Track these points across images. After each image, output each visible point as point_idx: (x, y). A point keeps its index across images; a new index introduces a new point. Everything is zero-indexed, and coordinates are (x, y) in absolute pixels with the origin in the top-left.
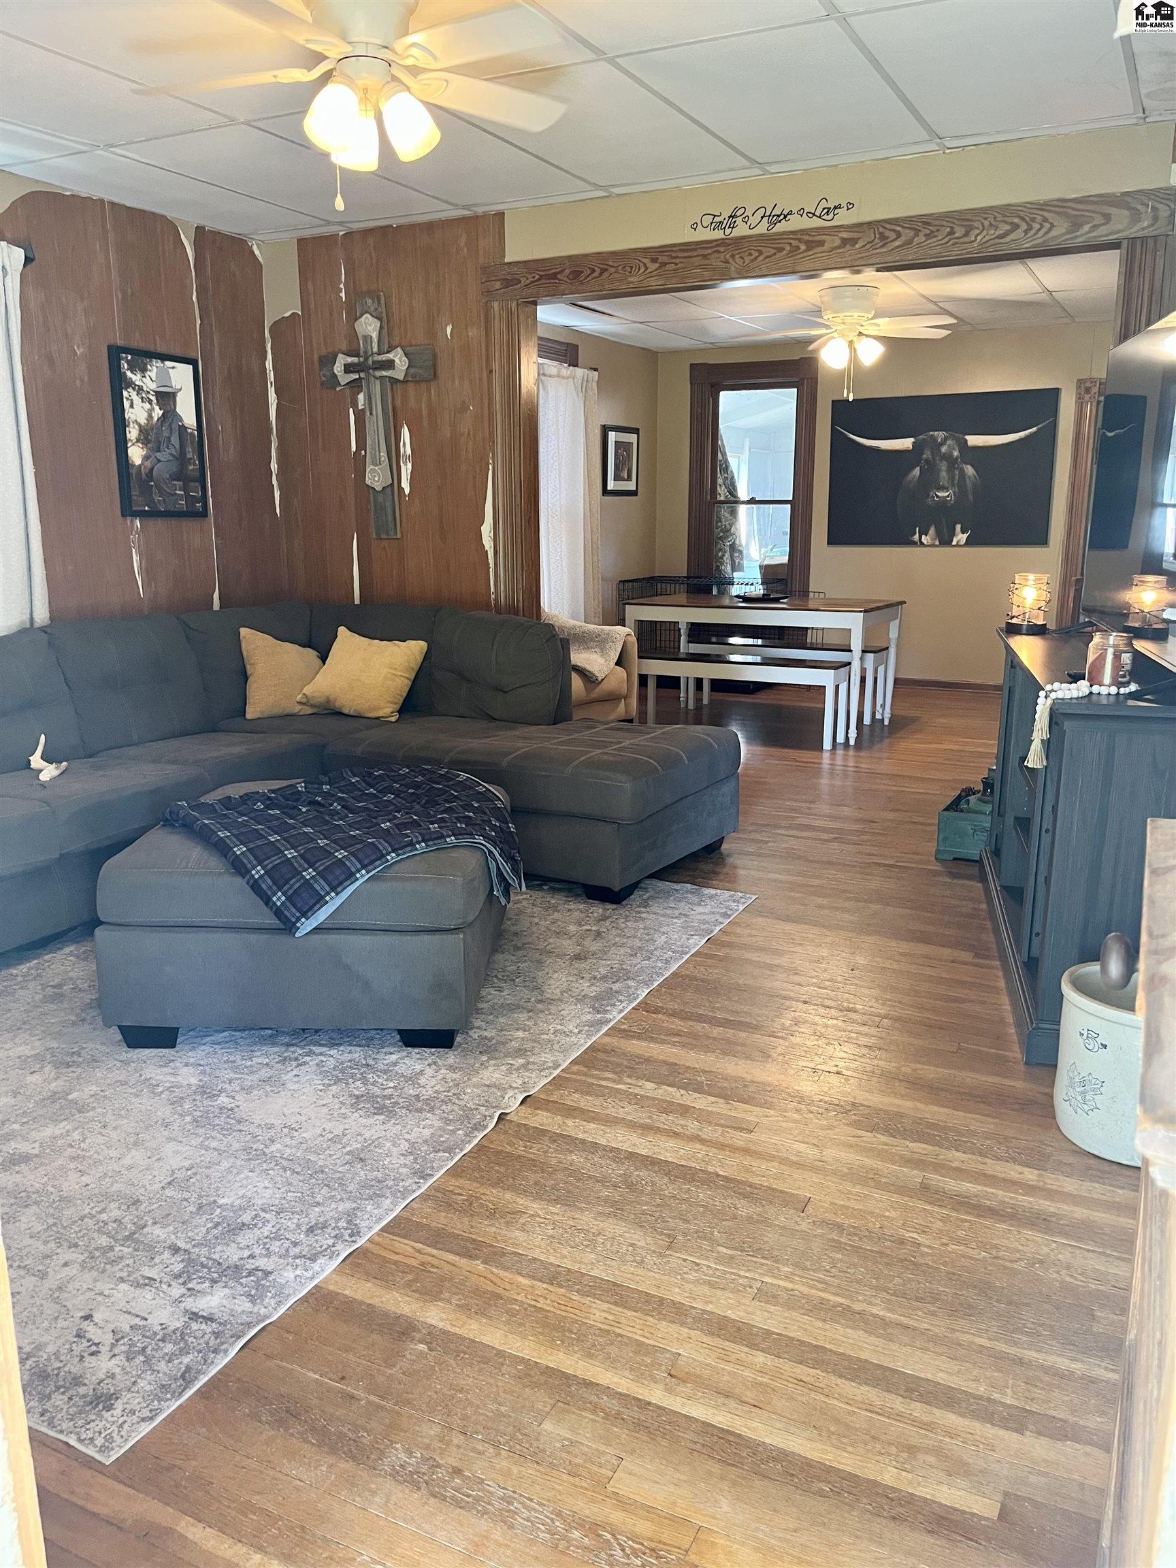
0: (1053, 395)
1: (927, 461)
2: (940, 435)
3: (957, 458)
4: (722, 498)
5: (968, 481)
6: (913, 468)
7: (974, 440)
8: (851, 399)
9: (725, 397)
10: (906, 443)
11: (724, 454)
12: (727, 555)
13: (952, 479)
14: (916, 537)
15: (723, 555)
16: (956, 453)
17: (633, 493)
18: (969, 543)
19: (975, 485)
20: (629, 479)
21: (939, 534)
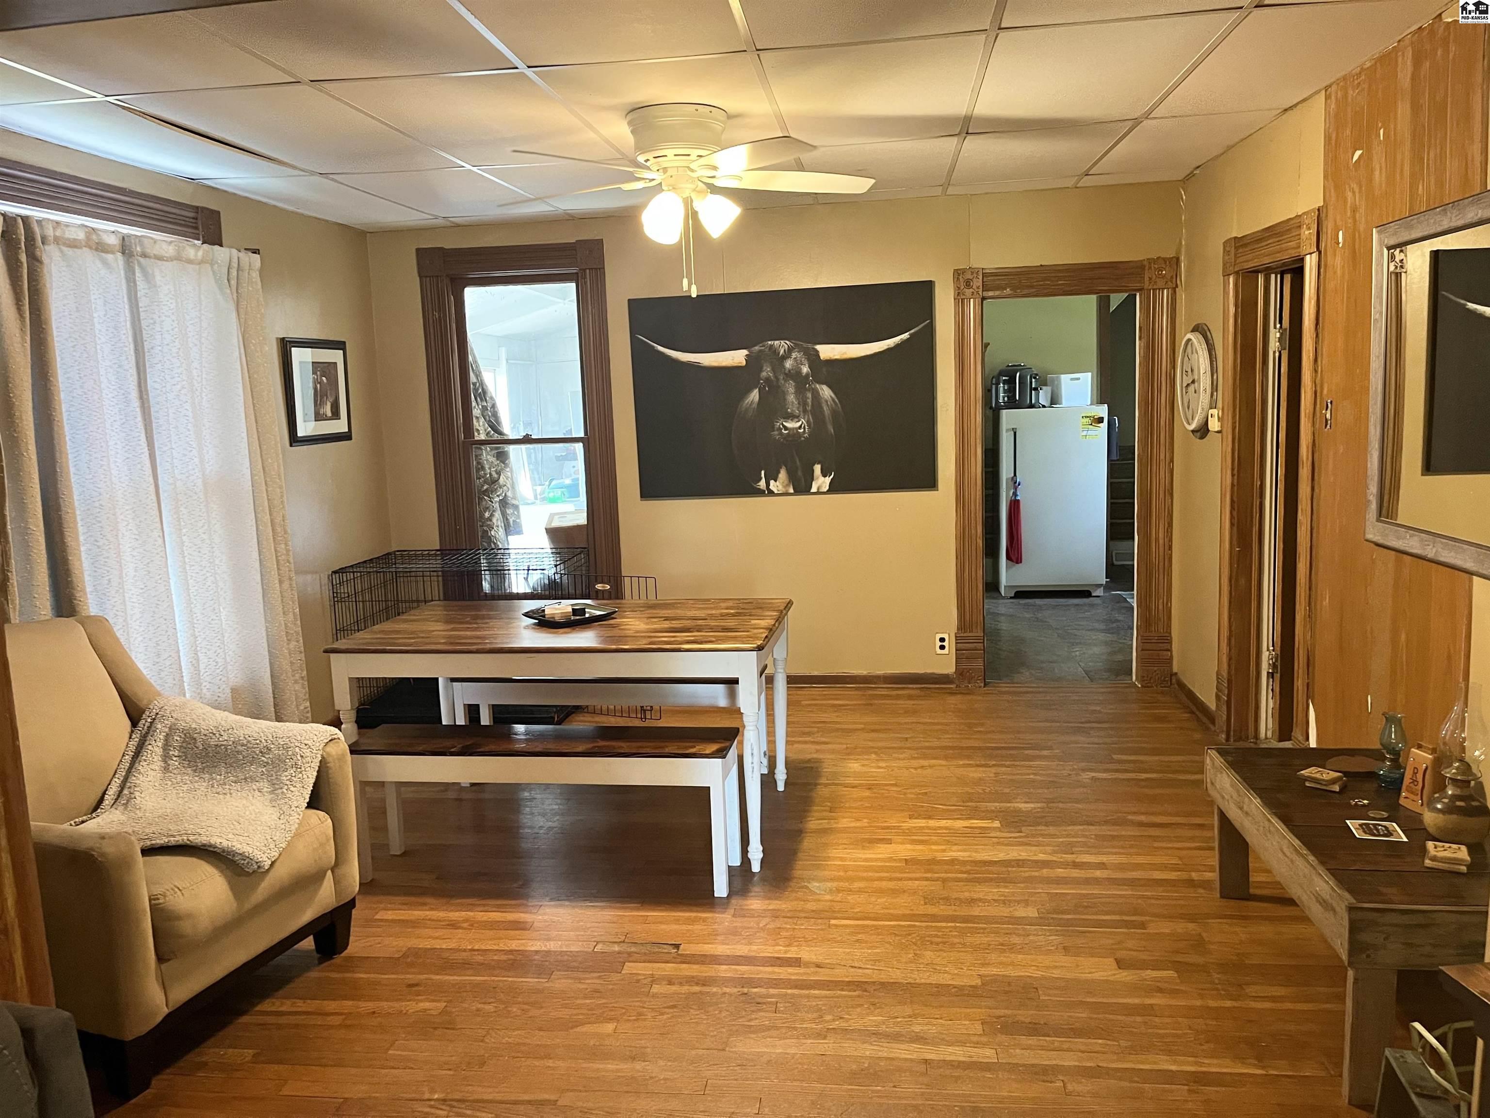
0: (926, 288)
1: (767, 380)
2: (782, 345)
3: (807, 375)
4: (483, 437)
5: (825, 408)
6: (749, 390)
7: (828, 351)
8: (694, 295)
9: (472, 296)
10: (737, 357)
11: (478, 375)
12: (498, 515)
13: (803, 404)
14: (762, 484)
15: (492, 515)
16: (805, 369)
17: (345, 437)
18: (833, 489)
19: (834, 413)
20: (336, 415)
21: (792, 478)
